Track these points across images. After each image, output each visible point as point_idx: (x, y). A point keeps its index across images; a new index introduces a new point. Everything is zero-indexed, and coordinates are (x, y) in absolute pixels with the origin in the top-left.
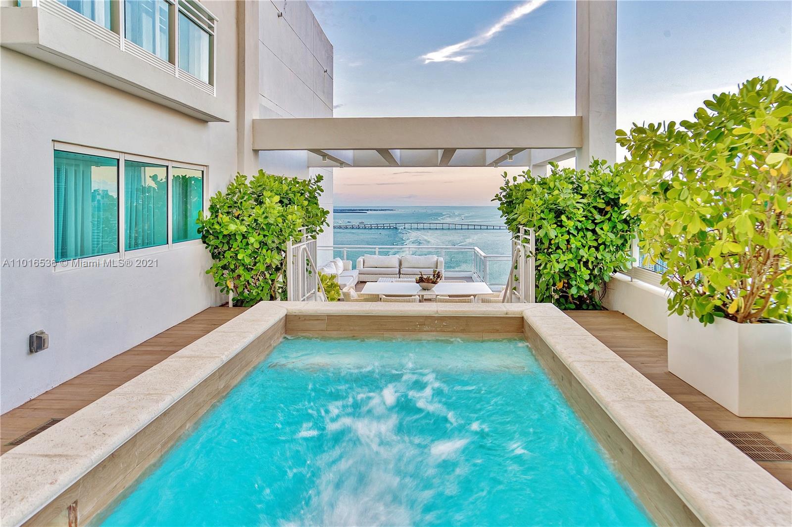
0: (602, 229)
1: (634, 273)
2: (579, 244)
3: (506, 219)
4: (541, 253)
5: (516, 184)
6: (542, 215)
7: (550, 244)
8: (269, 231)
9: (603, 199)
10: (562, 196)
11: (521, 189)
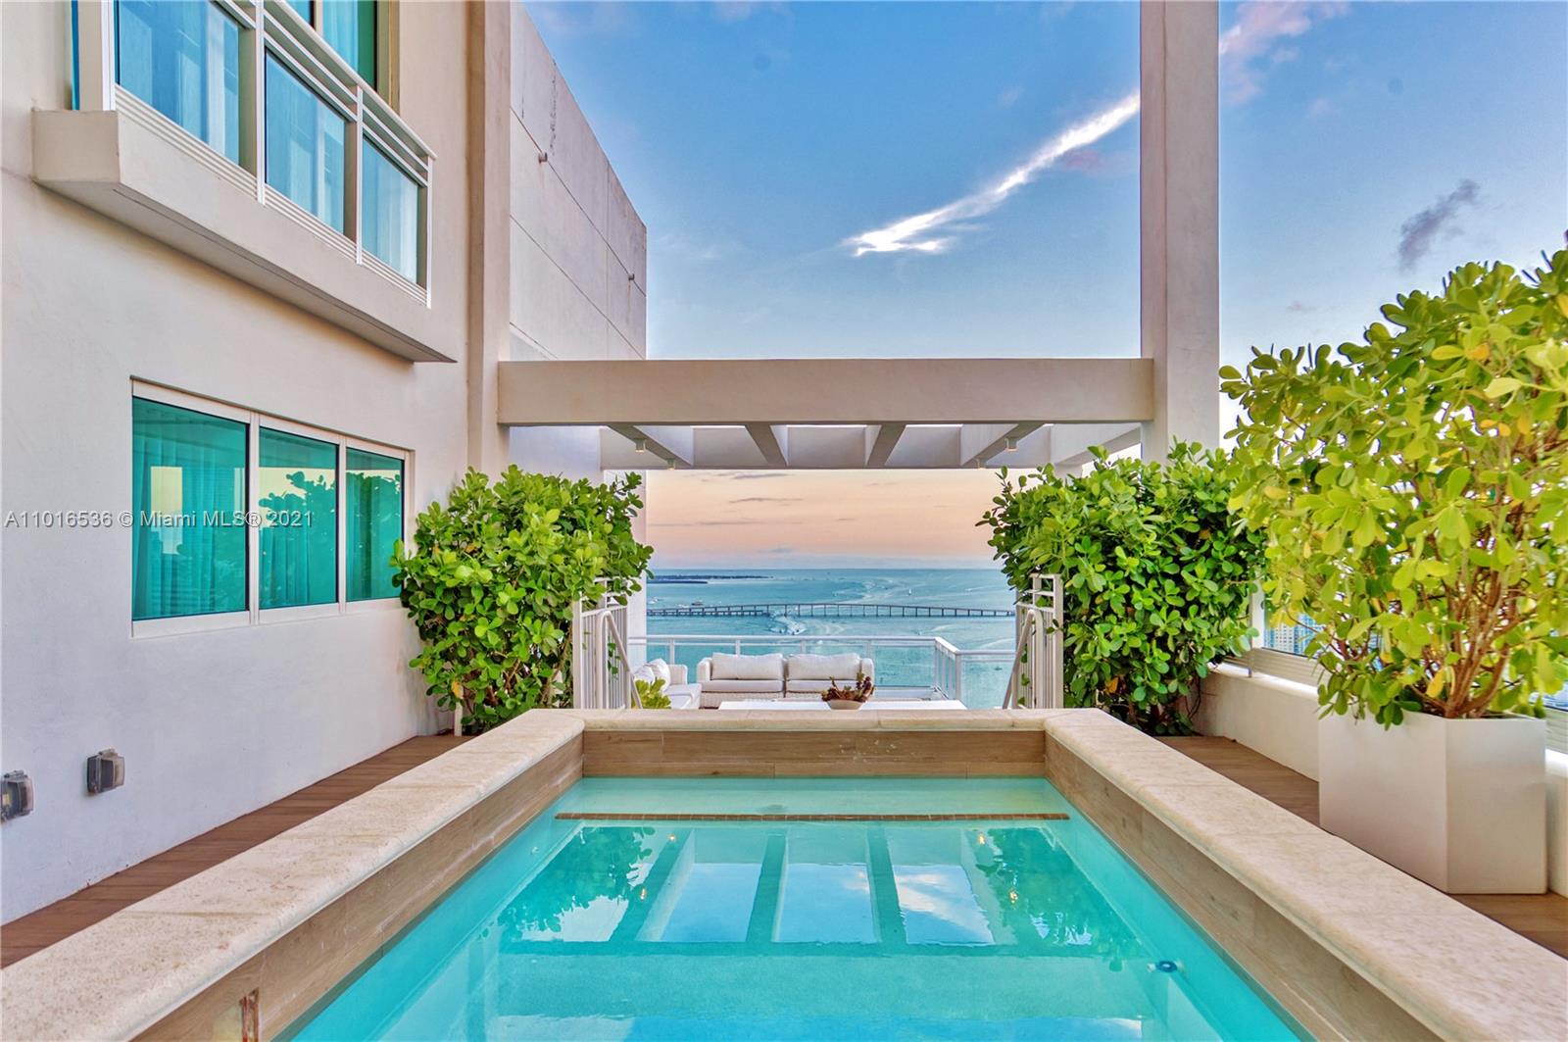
0: (1193, 573)
1: (1254, 660)
2: (1149, 603)
3: (1006, 563)
4: (1074, 622)
5: (1024, 491)
6: (1078, 548)
7: (1093, 604)
8: (536, 582)
9: (1195, 515)
10: (1116, 510)
11: (1036, 500)
